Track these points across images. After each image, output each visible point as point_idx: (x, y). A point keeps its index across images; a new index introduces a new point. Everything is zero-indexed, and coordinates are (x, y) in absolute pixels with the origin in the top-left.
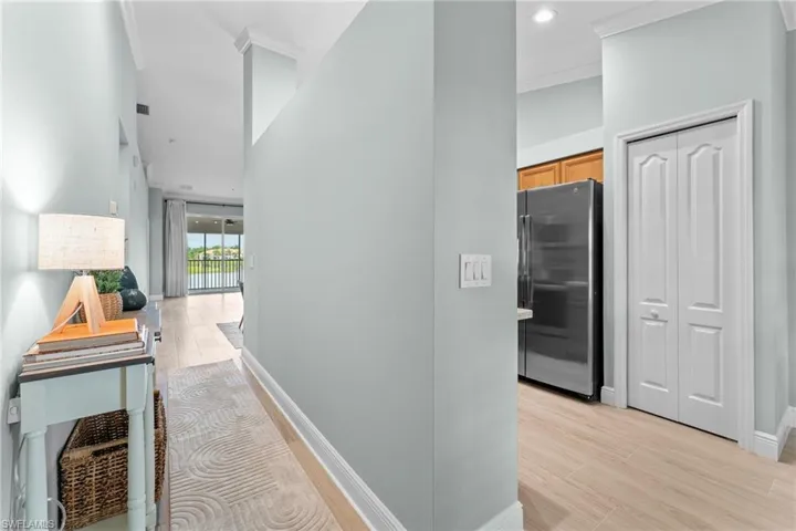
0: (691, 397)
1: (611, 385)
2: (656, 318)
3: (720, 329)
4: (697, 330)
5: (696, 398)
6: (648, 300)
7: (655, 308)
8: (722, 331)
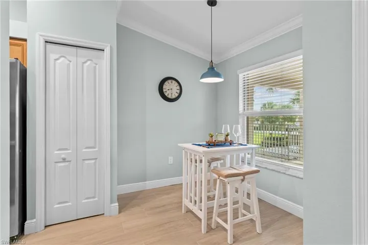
0: (84, 201)
1: (34, 217)
2: (64, 160)
3: (96, 159)
4: (87, 162)
5: (86, 201)
6: (60, 150)
7: (63, 154)
8: (97, 160)
